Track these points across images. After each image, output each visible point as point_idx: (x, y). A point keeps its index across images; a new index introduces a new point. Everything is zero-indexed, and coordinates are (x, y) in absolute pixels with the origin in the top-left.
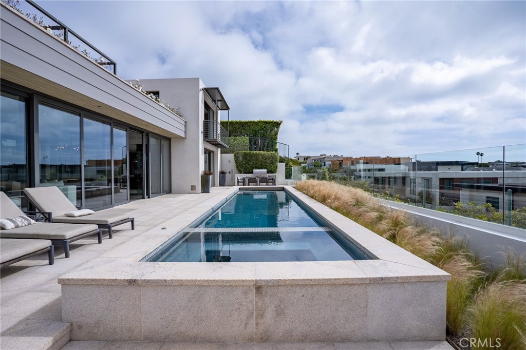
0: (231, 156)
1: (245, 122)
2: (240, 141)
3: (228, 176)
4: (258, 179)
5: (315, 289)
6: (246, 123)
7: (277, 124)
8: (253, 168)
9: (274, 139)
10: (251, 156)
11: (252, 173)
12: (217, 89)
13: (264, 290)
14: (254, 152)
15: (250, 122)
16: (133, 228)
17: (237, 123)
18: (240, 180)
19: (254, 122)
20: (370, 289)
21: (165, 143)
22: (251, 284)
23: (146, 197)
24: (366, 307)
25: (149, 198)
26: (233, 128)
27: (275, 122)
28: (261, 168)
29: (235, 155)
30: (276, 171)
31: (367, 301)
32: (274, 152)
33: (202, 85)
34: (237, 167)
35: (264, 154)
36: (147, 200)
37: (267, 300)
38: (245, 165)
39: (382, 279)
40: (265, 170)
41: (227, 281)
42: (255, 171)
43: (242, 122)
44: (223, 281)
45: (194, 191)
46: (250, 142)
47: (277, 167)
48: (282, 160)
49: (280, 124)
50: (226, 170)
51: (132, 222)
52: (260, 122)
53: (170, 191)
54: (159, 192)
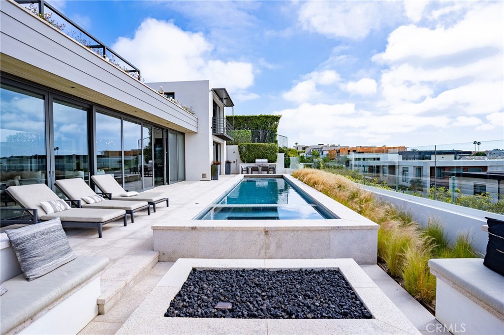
0: (235, 148)
1: (248, 117)
2: (243, 133)
3: (233, 166)
4: (260, 168)
5: (299, 232)
6: (249, 117)
7: (277, 119)
8: (256, 158)
9: (274, 132)
10: (254, 147)
11: (254, 162)
12: (224, 89)
13: (269, 233)
14: (256, 143)
15: (252, 117)
16: (168, 206)
17: (240, 117)
18: (244, 169)
19: (256, 117)
20: (331, 233)
21: (180, 137)
22: (262, 229)
23: (167, 183)
24: (329, 244)
26: (236, 122)
27: (275, 117)
28: (263, 158)
29: (239, 147)
30: (276, 161)
31: (330, 240)
32: (274, 144)
34: (241, 157)
35: (265, 146)
36: (167, 186)
37: (271, 238)
38: (247, 155)
39: (338, 227)
40: (266, 160)
41: (248, 228)
42: (257, 160)
43: (245, 117)
44: (246, 228)
45: (205, 179)
46: (252, 135)
47: (276, 157)
48: (281, 151)
49: (279, 118)
50: (231, 160)
51: (167, 201)
52: (261, 116)
53: (184, 179)
54: (177, 180)
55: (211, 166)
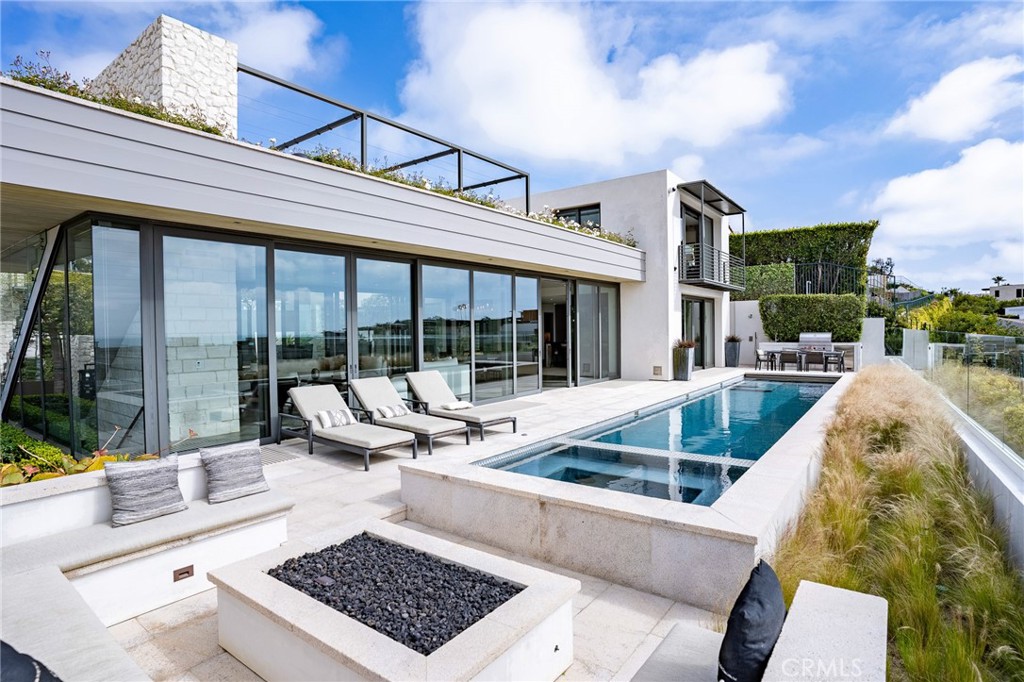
0: (752, 306)
1: (786, 233)
2: (774, 272)
3: (745, 347)
4: (804, 356)
5: (595, 517)
6: (788, 234)
7: (866, 231)
8: (802, 330)
9: (856, 265)
10: (798, 305)
11: (797, 340)
12: (704, 183)
13: (547, 507)
14: (809, 295)
15: (797, 231)
16: (514, 431)
17: (766, 235)
18: (761, 357)
19: (806, 231)
20: (655, 532)
21: (611, 292)
22: (535, 498)
23: (571, 384)
24: (650, 551)
25: (576, 385)
26: (752, 250)
27: (858, 227)
28: (821, 331)
29: (761, 304)
30: (857, 337)
31: (650, 545)
32: (852, 295)
33: (673, 180)
34: (766, 327)
35: (828, 300)
36: (572, 388)
37: (549, 516)
38: (781, 323)
39: (666, 522)
40: (828, 336)
41: (516, 491)
42: (803, 336)
43: (779, 233)
45: (658, 377)
46: (798, 274)
47: (859, 328)
48: (874, 312)
49: (872, 229)
50: (743, 334)
51: (514, 423)
52: (820, 229)
53: (618, 375)
54: (592, 376)
55: (674, 350)
